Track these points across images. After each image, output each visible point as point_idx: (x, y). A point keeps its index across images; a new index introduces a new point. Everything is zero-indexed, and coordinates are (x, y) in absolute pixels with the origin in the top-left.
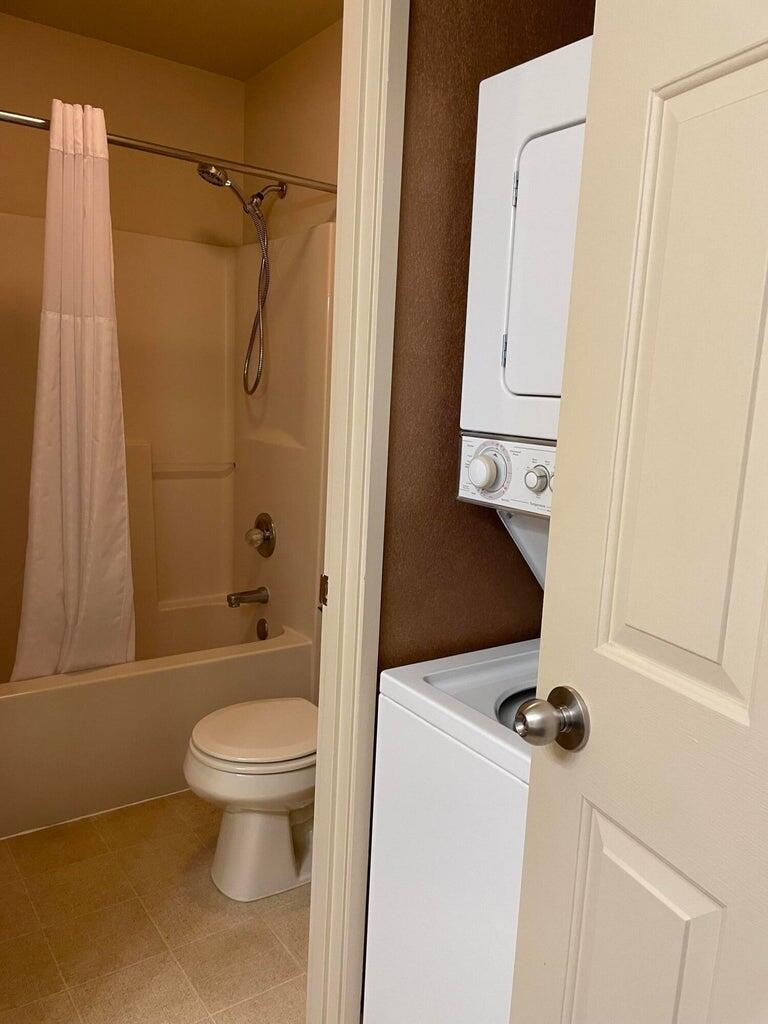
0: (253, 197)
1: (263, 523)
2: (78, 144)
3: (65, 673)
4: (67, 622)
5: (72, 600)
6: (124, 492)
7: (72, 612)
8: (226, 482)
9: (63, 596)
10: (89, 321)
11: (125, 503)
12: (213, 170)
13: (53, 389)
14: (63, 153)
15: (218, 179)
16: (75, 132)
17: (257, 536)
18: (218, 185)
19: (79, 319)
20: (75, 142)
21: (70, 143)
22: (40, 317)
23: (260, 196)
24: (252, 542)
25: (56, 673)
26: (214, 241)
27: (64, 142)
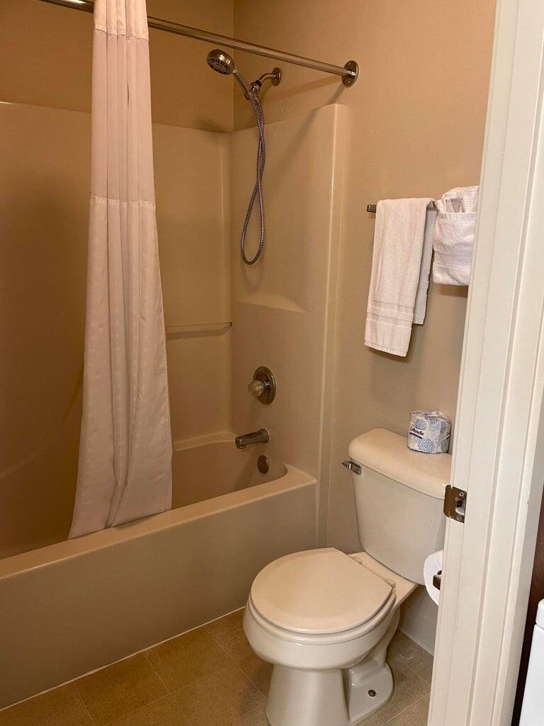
0: (253, 84)
1: (263, 375)
2: (122, 24)
3: (115, 527)
4: (116, 484)
5: (121, 465)
6: (164, 365)
7: (121, 475)
8: (224, 339)
9: (114, 462)
10: (135, 205)
11: (165, 374)
12: (222, 58)
13: (103, 273)
14: (107, 34)
15: (227, 66)
16: (118, 12)
17: (259, 387)
18: (225, 73)
19: (125, 204)
20: (119, 22)
21: (114, 24)
22: (89, 204)
23: (258, 83)
24: (255, 393)
25: (107, 527)
26: (211, 128)
27: (107, 22)
